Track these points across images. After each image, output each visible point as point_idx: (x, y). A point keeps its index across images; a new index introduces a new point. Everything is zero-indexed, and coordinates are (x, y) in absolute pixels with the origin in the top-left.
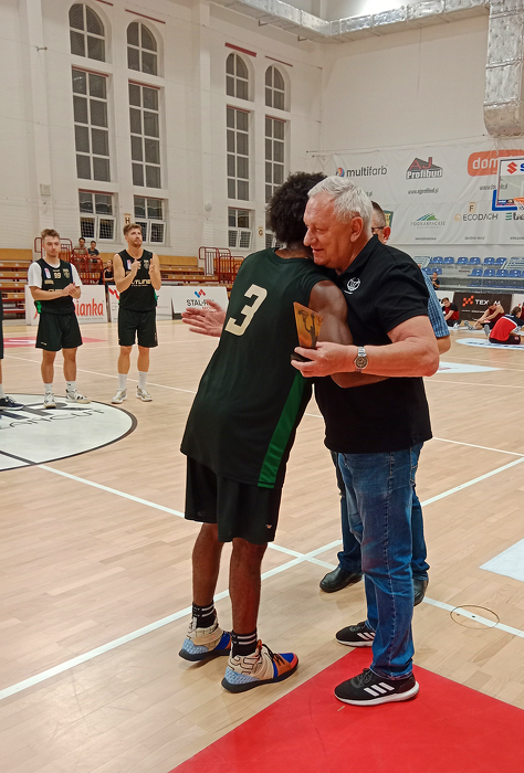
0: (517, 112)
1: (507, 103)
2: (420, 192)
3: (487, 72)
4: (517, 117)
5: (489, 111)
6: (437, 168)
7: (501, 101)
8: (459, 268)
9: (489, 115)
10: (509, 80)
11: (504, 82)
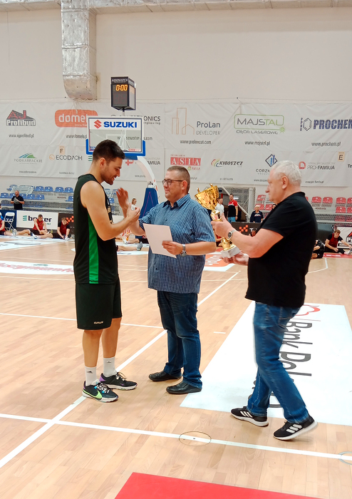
0: (88, 83)
1: (80, 76)
2: (19, 136)
3: (63, 52)
4: (89, 86)
5: (68, 80)
6: (31, 119)
7: (75, 73)
8: (57, 195)
9: (68, 83)
10: (80, 59)
11: (76, 60)
